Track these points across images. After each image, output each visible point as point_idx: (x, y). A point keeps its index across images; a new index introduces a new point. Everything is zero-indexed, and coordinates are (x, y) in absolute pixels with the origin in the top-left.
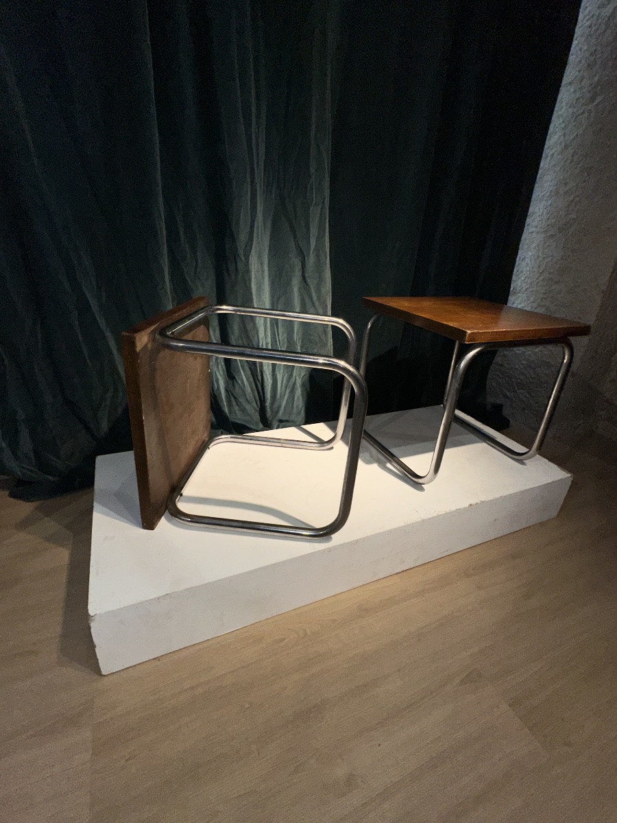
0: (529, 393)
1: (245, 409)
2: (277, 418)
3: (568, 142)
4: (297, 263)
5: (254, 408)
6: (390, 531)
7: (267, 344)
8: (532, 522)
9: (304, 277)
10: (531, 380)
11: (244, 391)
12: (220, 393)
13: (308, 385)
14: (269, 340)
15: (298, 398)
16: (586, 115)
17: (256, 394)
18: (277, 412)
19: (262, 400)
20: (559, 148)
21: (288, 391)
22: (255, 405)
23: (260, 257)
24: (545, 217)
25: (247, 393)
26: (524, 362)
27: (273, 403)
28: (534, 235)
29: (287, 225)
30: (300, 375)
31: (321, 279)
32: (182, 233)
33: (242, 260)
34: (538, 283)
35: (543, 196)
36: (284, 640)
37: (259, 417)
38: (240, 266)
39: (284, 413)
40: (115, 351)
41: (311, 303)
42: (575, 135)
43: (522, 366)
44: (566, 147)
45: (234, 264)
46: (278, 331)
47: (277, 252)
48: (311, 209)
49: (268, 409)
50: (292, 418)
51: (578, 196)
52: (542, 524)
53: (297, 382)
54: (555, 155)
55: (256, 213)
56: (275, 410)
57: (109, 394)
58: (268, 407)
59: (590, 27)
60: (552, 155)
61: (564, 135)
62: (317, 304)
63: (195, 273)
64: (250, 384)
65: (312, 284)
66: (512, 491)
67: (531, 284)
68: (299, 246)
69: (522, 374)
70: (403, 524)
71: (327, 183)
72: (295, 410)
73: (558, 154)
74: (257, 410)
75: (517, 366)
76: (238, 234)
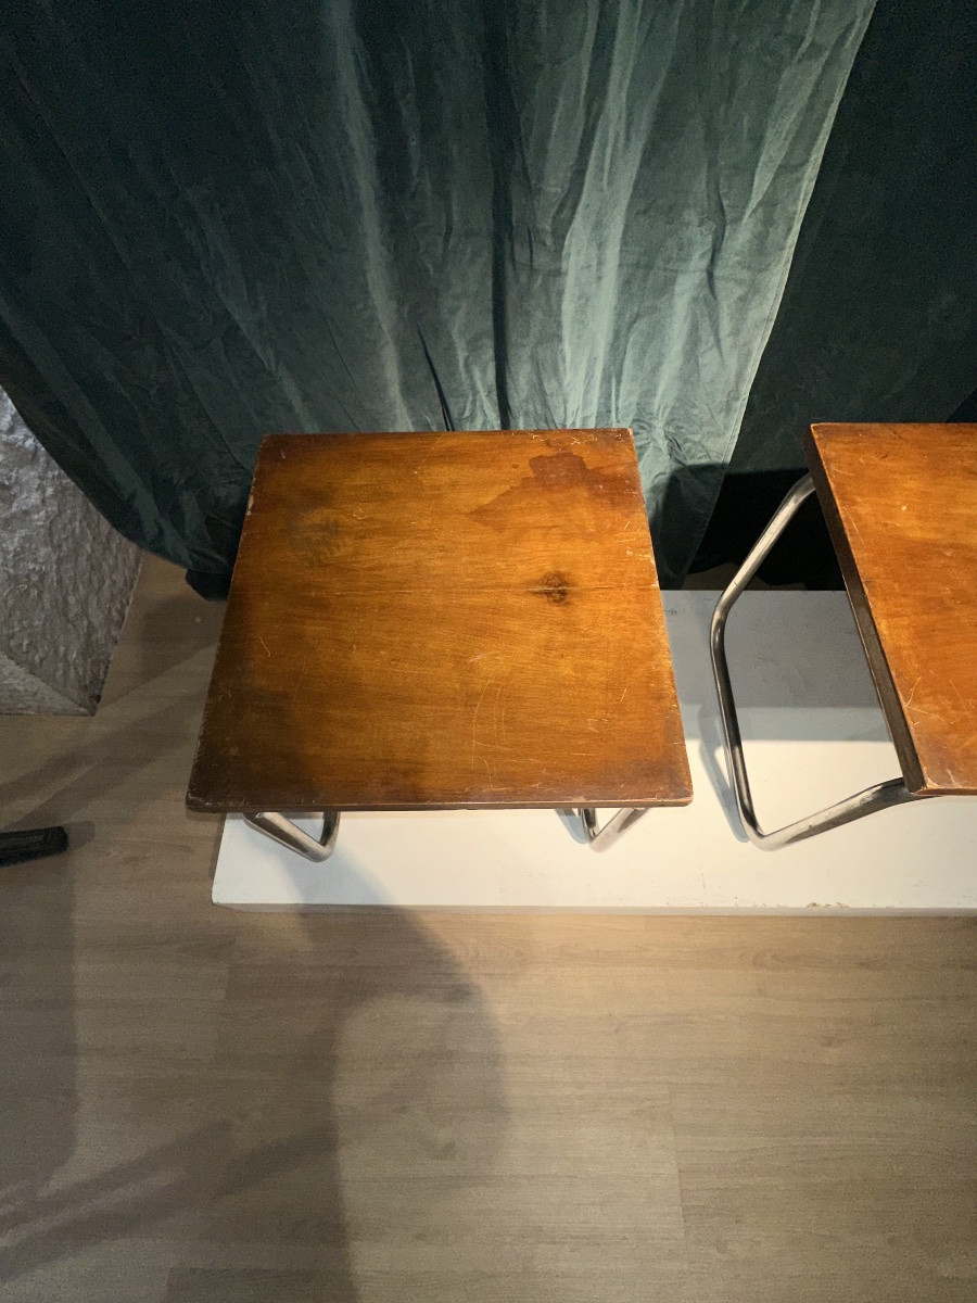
7: (585, 419)
9: (710, 275)
14: (593, 410)
31: (754, 289)
33: (544, 244)
38: (541, 260)
41: (712, 339)
46: (618, 391)
62: (727, 343)
65: (729, 294)
68: (718, 197)
76: (540, 178)
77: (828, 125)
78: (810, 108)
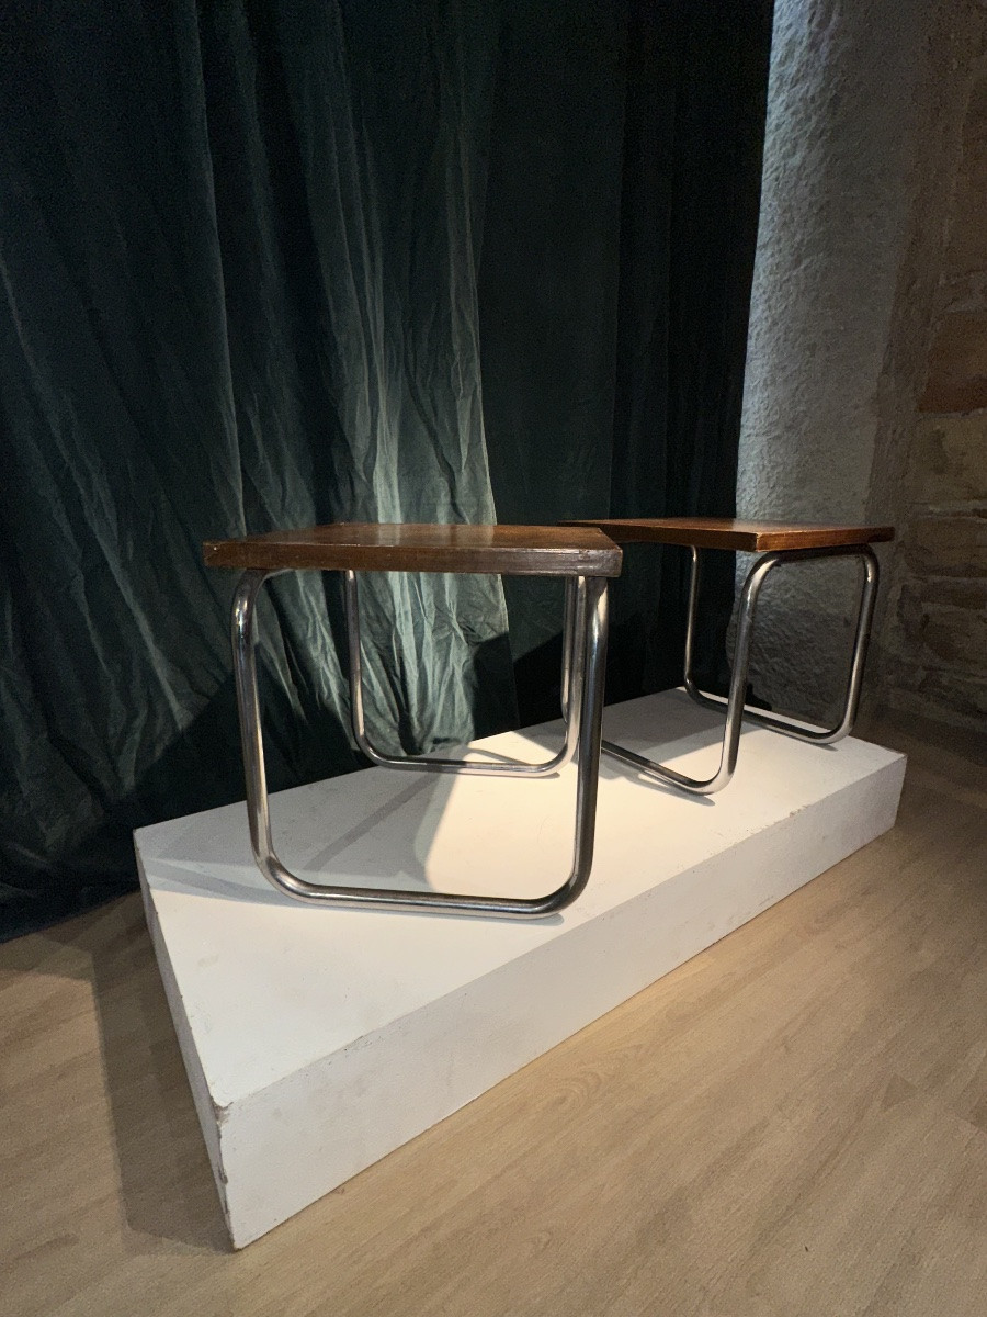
0: (787, 660)
1: (375, 727)
2: (430, 737)
3: (776, 317)
4: (442, 483)
5: (390, 723)
6: (693, 870)
8: (868, 837)
9: (454, 505)
10: (787, 641)
11: (374, 697)
12: (334, 702)
13: (474, 677)
15: (460, 700)
16: (794, 281)
17: (393, 699)
18: (431, 725)
19: (404, 707)
20: (765, 325)
21: (444, 689)
22: (390, 717)
23: (387, 476)
24: (762, 412)
25: (377, 698)
26: (771, 616)
27: (422, 710)
28: (753, 438)
29: (422, 427)
30: (459, 661)
31: (480, 507)
32: (259, 443)
33: (361, 480)
34: (771, 502)
35: (756, 386)
36: (564, 1099)
37: (398, 739)
38: (359, 489)
39: (441, 727)
40: (150, 644)
42: (783, 307)
43: (770, 623)
44: (775, 323)
45: (348, 486)
46: (420, 591)
47: (411, 469)
48: (458, 402)
49: (415, 723)
50: (455, 733)
51: (803, 383)
52: (880, 839)
53: (456, 673)
54: (762, 333)
55: (378, 407)
56: (426, 723)
57: (139, 722)
58: (415, 720)
59: (777, 179)
60: (758, 334)
61: (769, 307)
63: (283, 505)
64: (381, 682)
65: (468, 514)
66: (837, 787)
67: (760, 504)
68: (444, 459)
69: (771, 634)
70: (708, 856)
71: (476, 365)
72: (458, 721)
73: (766, 333)
74: (394, 728)
75: (762, 624)
76: (354, 439)
77: (483, 428)
78: (472, 419)
